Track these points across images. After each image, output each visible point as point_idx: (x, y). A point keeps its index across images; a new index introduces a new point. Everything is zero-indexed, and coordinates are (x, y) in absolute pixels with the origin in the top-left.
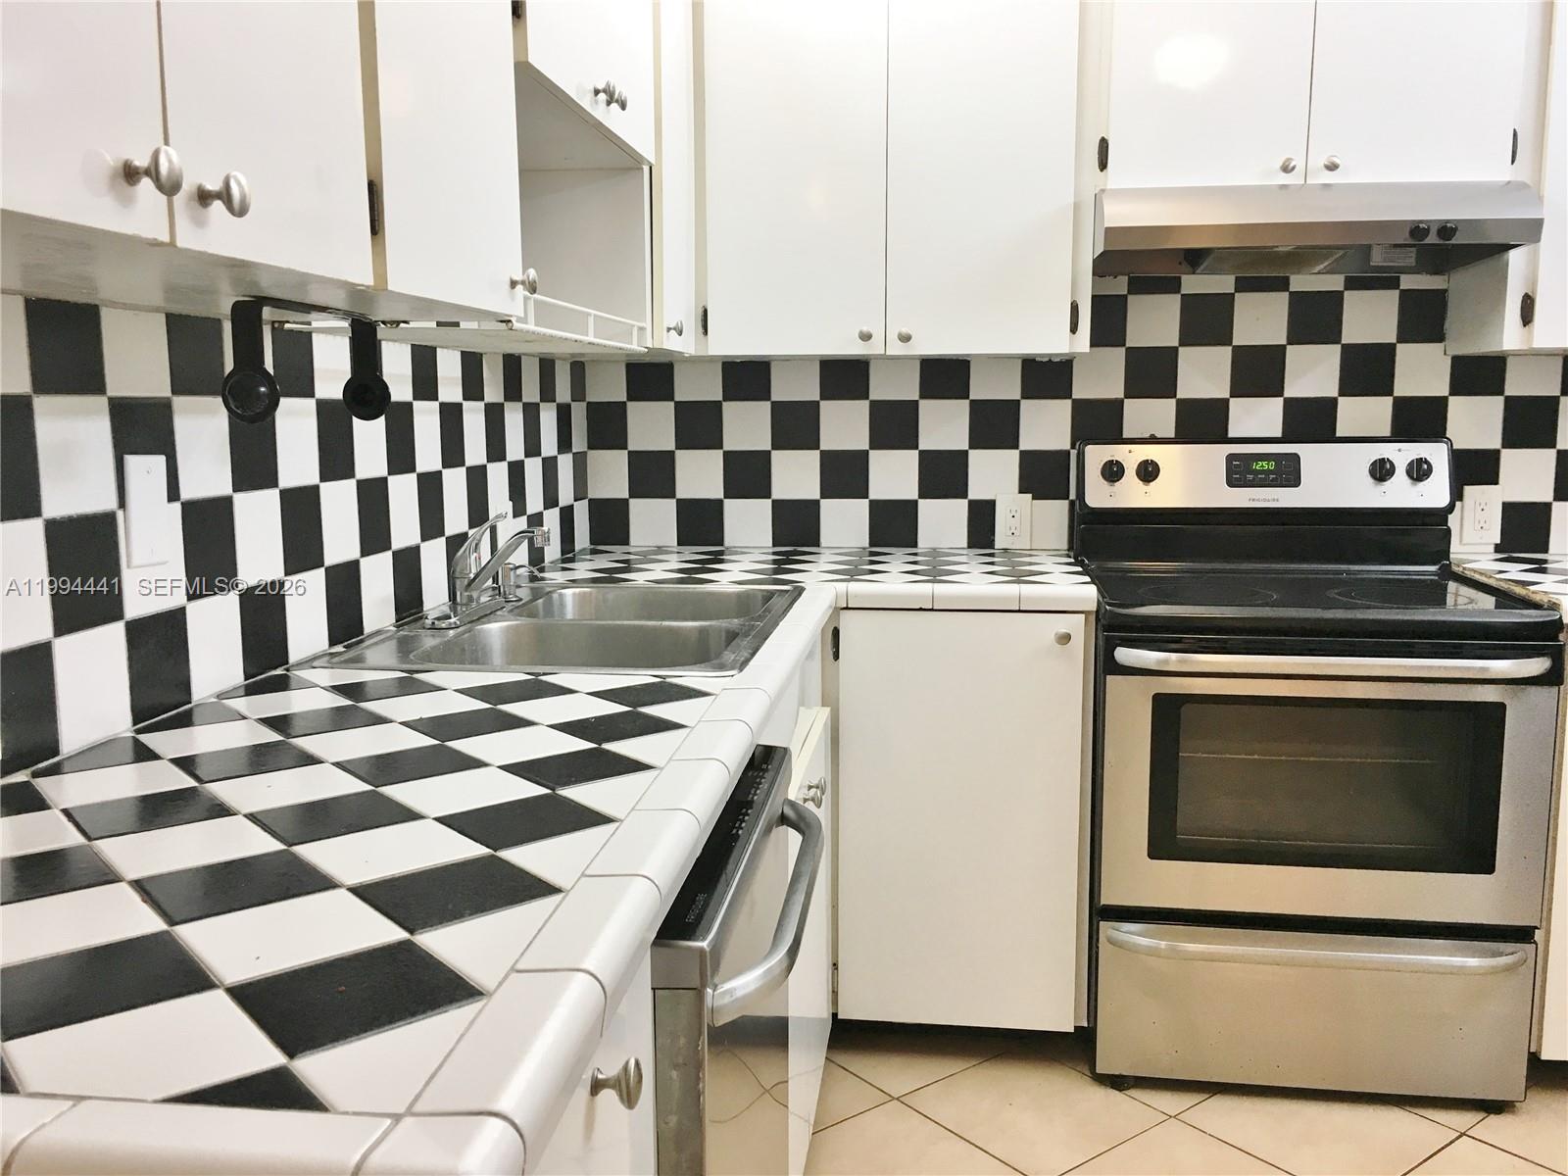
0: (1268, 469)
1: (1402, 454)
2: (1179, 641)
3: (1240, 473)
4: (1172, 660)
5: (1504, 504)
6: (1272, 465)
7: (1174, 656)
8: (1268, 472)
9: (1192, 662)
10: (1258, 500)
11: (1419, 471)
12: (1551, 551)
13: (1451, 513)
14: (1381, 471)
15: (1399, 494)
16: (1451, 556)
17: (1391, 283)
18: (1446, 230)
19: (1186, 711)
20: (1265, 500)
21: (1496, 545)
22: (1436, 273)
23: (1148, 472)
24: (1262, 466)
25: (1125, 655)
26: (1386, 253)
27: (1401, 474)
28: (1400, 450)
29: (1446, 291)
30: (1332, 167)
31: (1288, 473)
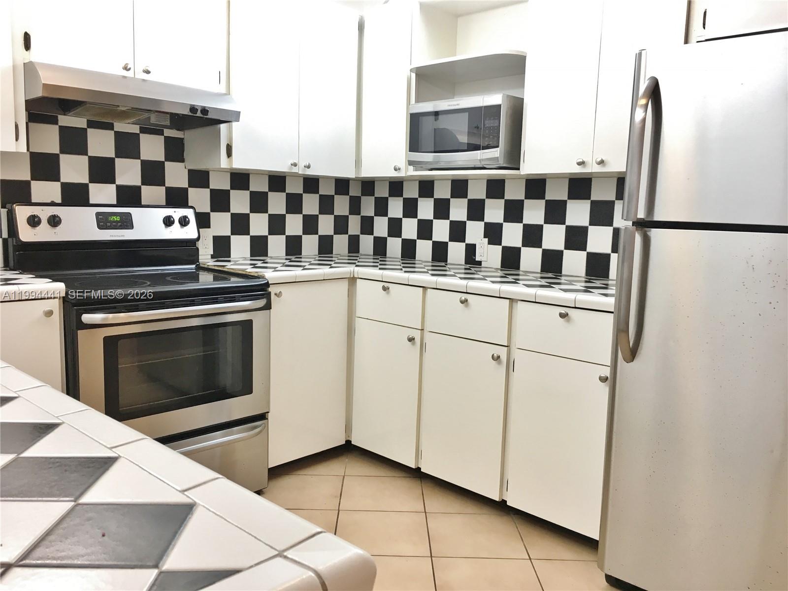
0: (117, 220)
1: (177, 213)
2: (115, 308)
3: (103, 222)
4: (111, 317)
5: (213, 237)
6: (118, 219)
7: (111, 315)
8: (117, 222)
9: (119, 318)
10: (115, 236)
11: (184, 222)
12: (232, 256)
13: (198, 241)
14: (168, 221)
15: (176, 233)
16: (200, 261)
17: (160, 133)
18: (205, 111)
19: (120, 343)
20: (118, 236)
21: (212, 255)
22: (178, 130)
23: (54, 221)
24: (114, 219)
25: (87, 318)
26: (156, 117)
27: (177, 223)
28: (175, 212)
29: (183, 139)
30: (148, 72)
31: (126, 223)
